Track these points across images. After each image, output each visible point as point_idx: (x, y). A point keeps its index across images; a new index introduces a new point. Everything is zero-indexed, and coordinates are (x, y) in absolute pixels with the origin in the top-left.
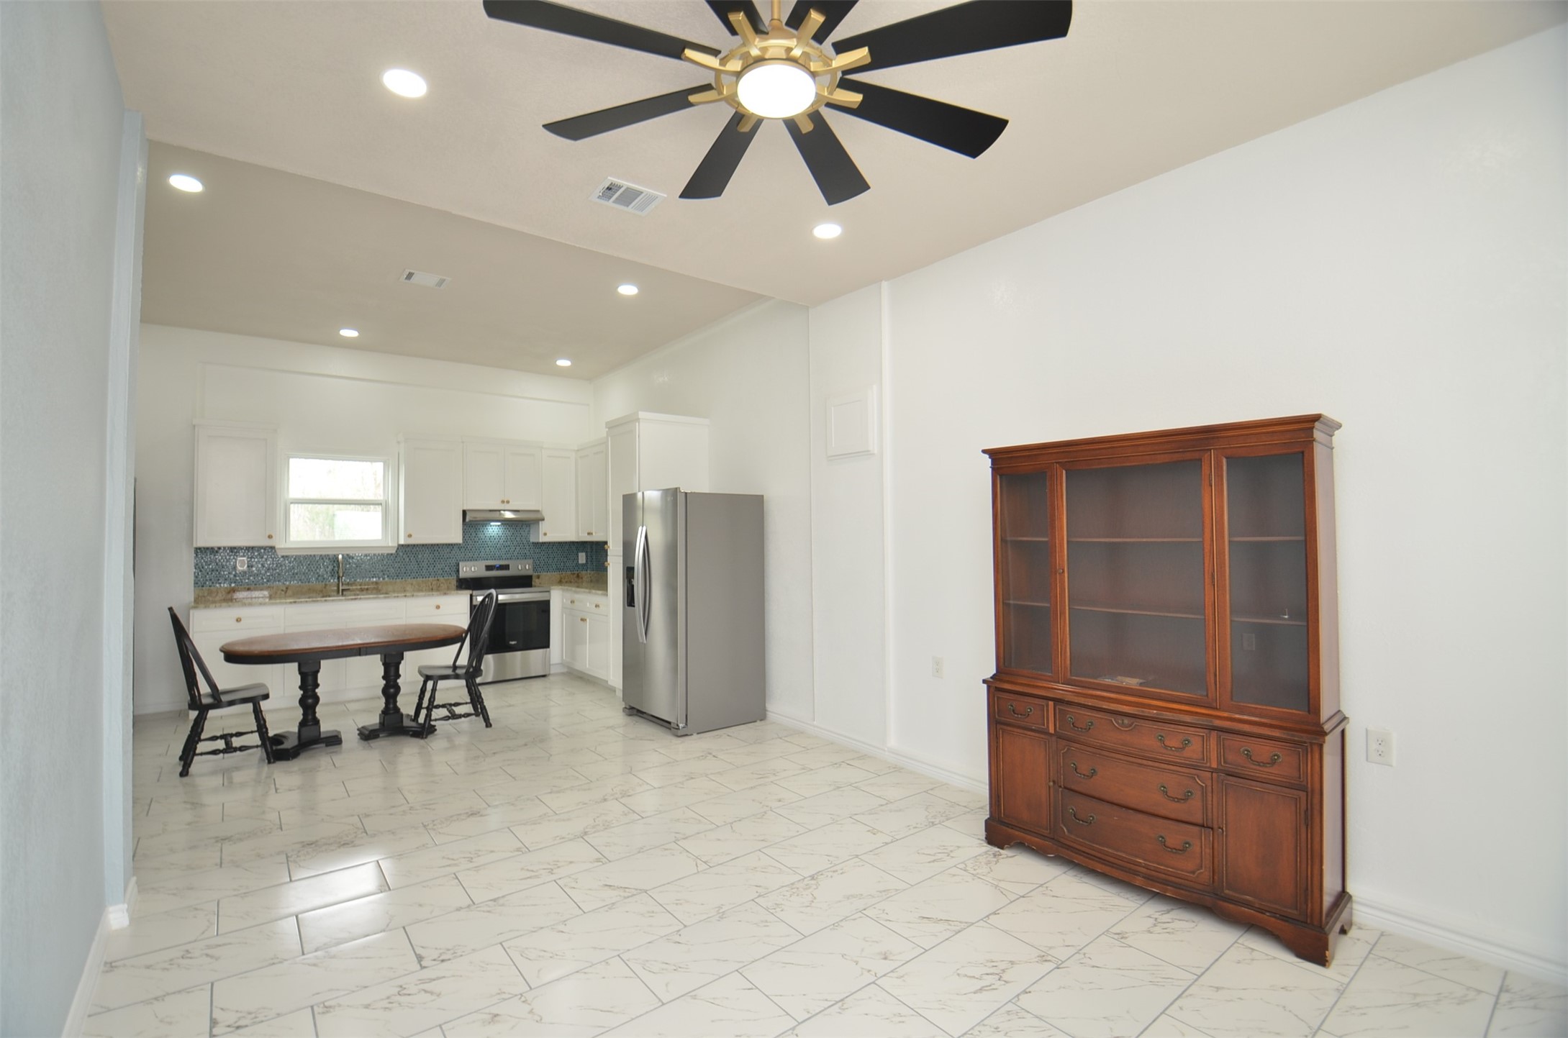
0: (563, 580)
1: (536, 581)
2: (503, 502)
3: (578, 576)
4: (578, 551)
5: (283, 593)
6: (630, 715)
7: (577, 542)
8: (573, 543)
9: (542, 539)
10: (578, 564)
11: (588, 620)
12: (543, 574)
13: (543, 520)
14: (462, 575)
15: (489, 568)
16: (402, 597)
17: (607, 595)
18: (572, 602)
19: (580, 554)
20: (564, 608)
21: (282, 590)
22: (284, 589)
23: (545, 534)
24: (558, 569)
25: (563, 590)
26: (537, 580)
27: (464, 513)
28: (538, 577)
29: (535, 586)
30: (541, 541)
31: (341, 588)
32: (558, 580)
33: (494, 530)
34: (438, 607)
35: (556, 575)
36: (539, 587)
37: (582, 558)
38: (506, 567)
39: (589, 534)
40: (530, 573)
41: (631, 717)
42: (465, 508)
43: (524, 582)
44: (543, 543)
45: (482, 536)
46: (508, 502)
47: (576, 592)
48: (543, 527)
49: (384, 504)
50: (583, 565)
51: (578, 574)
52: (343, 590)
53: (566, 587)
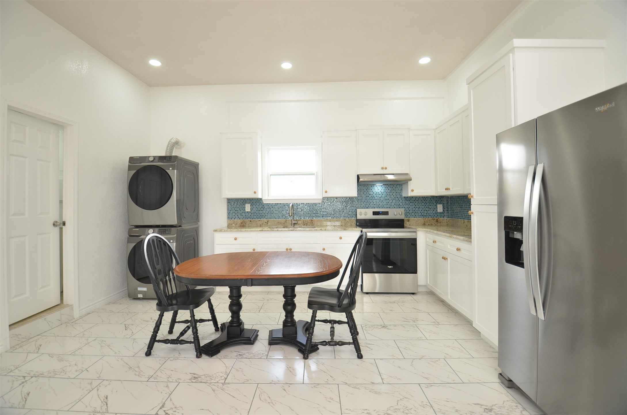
0: (426, 224)
1: (406, 224)
2: (382, 168)
3: (437, 221)
4: (437, 203)
5: (266, 224)
6: (509, 388)
7: (436, 197)
8: (433, 197)
9: (410, 194)
10: (437, 213)
11: (449, 259)
12: (412, 219)
13: (411, 180)
14: (359, 217)
15: (375, 213)
16: (319, 230)
17: (471, 242)
18: (434, 242)
19: (438, 206)
20: (427, 245)
21: (266, 222)
22: (267, 222)
23: (412, 191)
24: (423, 216)
25: (427, 232)
26: (408, 223)
27: (358, 176)
28: (409, 221)
29: (406, 228)
30: (409, 195)
31: (293, 222)
32: (423, 223)
33: (378, 189)
34: (341, 238)
35: (421, 220)
36: (409, 228)
37: (440, 208)
38: (386, 213)
39: (447, 189)
40: (402, 217)
41: (509, 390)
42: (358, 174)
43: (398, 224)
44: (412, 197)
45: (371, 193)
46: (386, 168)
47: (437, 234)
48: (411, 185)
49: (316, 174)
50: (440, 213)
51: (437, 220)
52: (294, 224)
53: (429, 230)
